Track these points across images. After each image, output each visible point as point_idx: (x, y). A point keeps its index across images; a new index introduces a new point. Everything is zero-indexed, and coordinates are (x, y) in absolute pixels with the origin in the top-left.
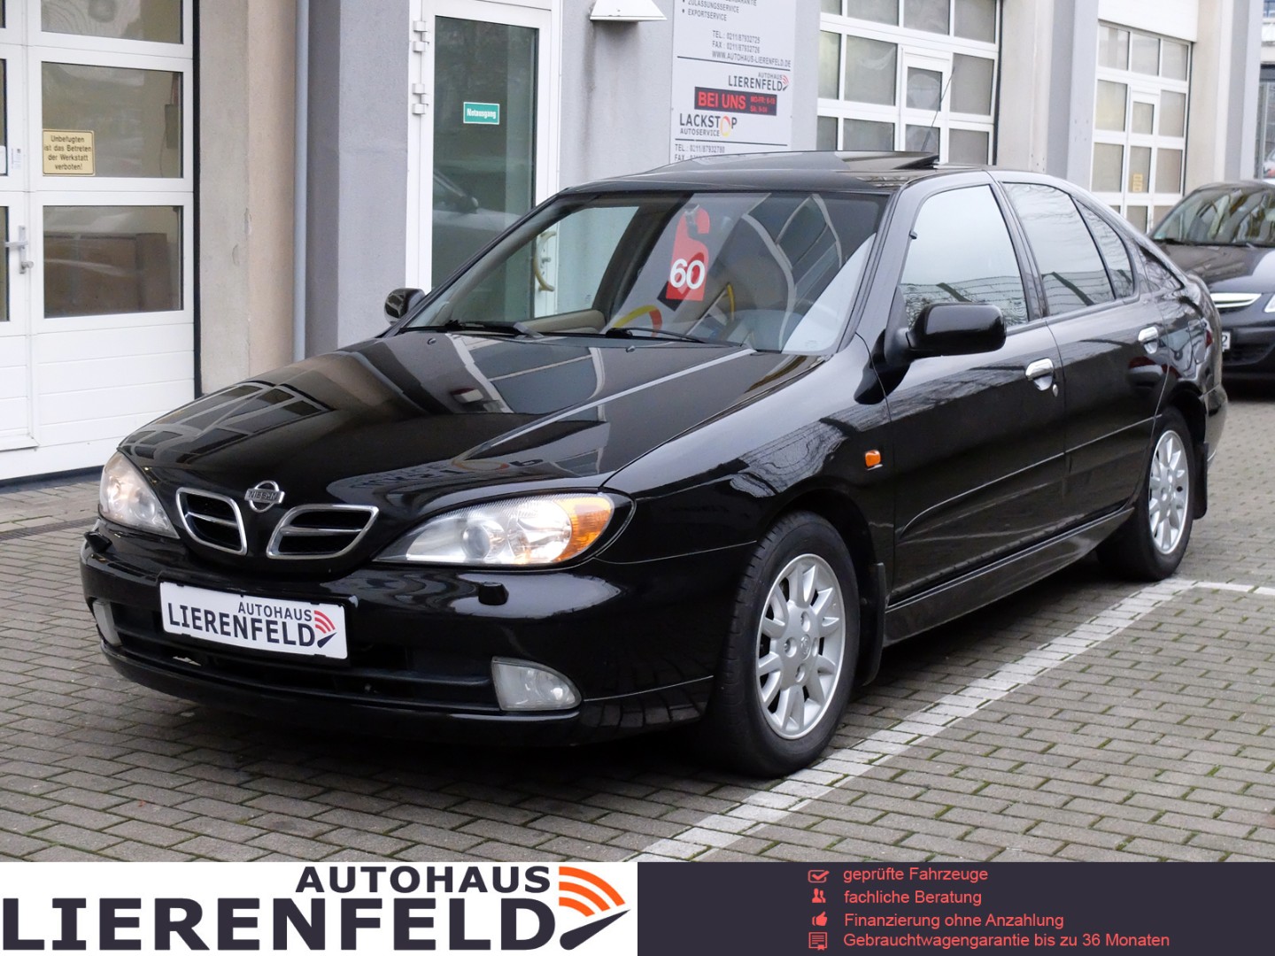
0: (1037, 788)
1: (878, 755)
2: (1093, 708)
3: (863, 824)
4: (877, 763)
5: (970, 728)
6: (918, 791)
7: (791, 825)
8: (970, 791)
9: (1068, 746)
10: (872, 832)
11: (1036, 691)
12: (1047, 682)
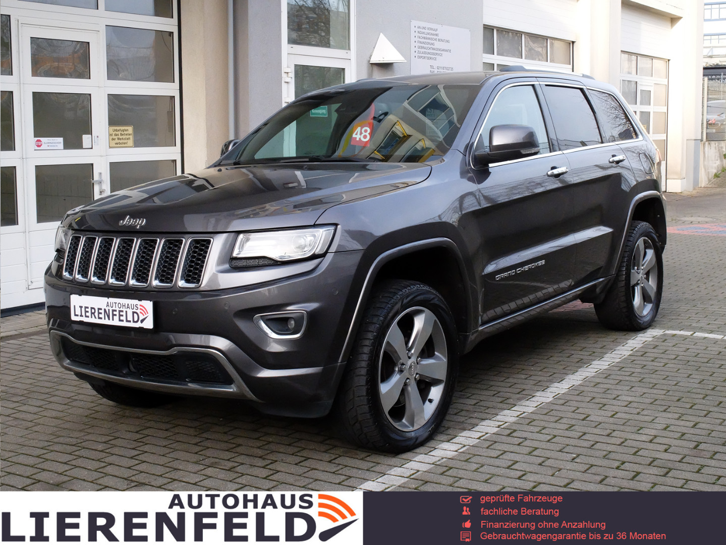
0: (579, 438)
1: (503, 423)
2: (609, 396)
3: (493, 458)
4: (502, 427)
5: (549, 408)
6: (521, 440)
7: (458, 458)
8: (547, 440)
9: (596, 416)
10: (497, 462)
11: (582, 388)
12: (587, 384)
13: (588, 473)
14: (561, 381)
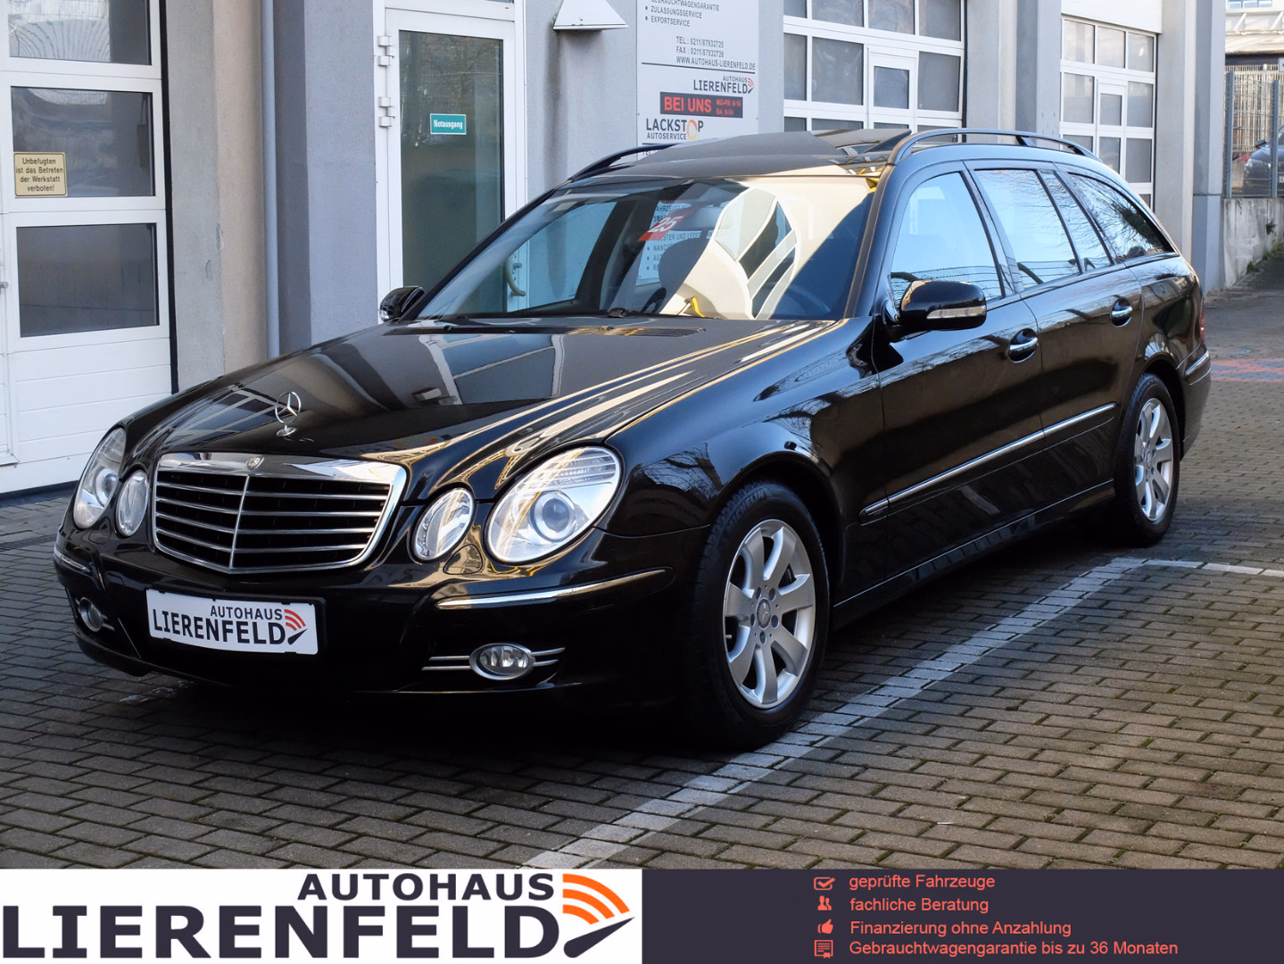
0: (972, 765)
1: (820, 737)
2: (1034, 686)
3: (800, 803)
4: (818, 745)
5: (912, 708)
6: (856, 770)
7: (729, 806)
8: (907, 769)
9: (1007, 723)
10: (807, 812)
11: (980, 671)
12: (991, 661)
13: (990, 831)
14: (937, 657)
